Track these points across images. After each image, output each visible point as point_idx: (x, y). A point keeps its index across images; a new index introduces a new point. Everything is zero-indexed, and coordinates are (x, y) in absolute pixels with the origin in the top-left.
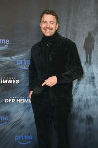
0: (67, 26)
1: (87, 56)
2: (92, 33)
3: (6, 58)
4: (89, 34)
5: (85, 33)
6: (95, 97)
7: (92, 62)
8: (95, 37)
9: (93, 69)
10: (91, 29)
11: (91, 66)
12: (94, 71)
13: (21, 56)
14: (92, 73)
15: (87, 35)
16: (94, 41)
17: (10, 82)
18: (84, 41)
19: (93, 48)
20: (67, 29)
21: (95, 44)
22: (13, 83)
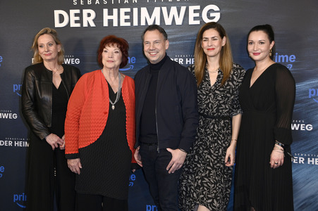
22: (302, 129)
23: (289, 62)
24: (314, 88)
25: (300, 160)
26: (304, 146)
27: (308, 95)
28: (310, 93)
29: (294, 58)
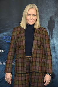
1: (50, 33)
2: (53, 17)
4: (51, 18)
5: (48, 17)
6: (56, 60)
7: (53, 37)
8: (55, 20)
9: (54, 41)
10: (52, 15)
11: (53, 39)
12: (55, 42)
13: (5, 33)
14: (54, 44)
15: (49, 19)
16: (54, 23)
18: (48, 22)
19: (54, 27)
21: (55, 25)
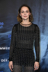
0: (39, 13)
3: (1, 34)
17: (4, 48)
20: (39, 14)
22: (6, 49)
23: (1, 25)
24: (10, 34)
25: (6, 60)
26: (7, 55)
27: (8, 37)
28: (9, 36)
29: (3, 23)
